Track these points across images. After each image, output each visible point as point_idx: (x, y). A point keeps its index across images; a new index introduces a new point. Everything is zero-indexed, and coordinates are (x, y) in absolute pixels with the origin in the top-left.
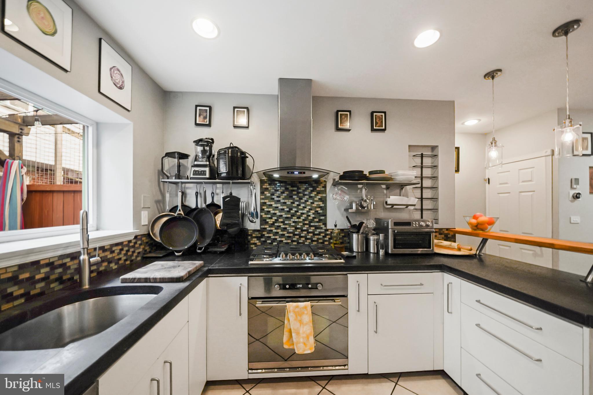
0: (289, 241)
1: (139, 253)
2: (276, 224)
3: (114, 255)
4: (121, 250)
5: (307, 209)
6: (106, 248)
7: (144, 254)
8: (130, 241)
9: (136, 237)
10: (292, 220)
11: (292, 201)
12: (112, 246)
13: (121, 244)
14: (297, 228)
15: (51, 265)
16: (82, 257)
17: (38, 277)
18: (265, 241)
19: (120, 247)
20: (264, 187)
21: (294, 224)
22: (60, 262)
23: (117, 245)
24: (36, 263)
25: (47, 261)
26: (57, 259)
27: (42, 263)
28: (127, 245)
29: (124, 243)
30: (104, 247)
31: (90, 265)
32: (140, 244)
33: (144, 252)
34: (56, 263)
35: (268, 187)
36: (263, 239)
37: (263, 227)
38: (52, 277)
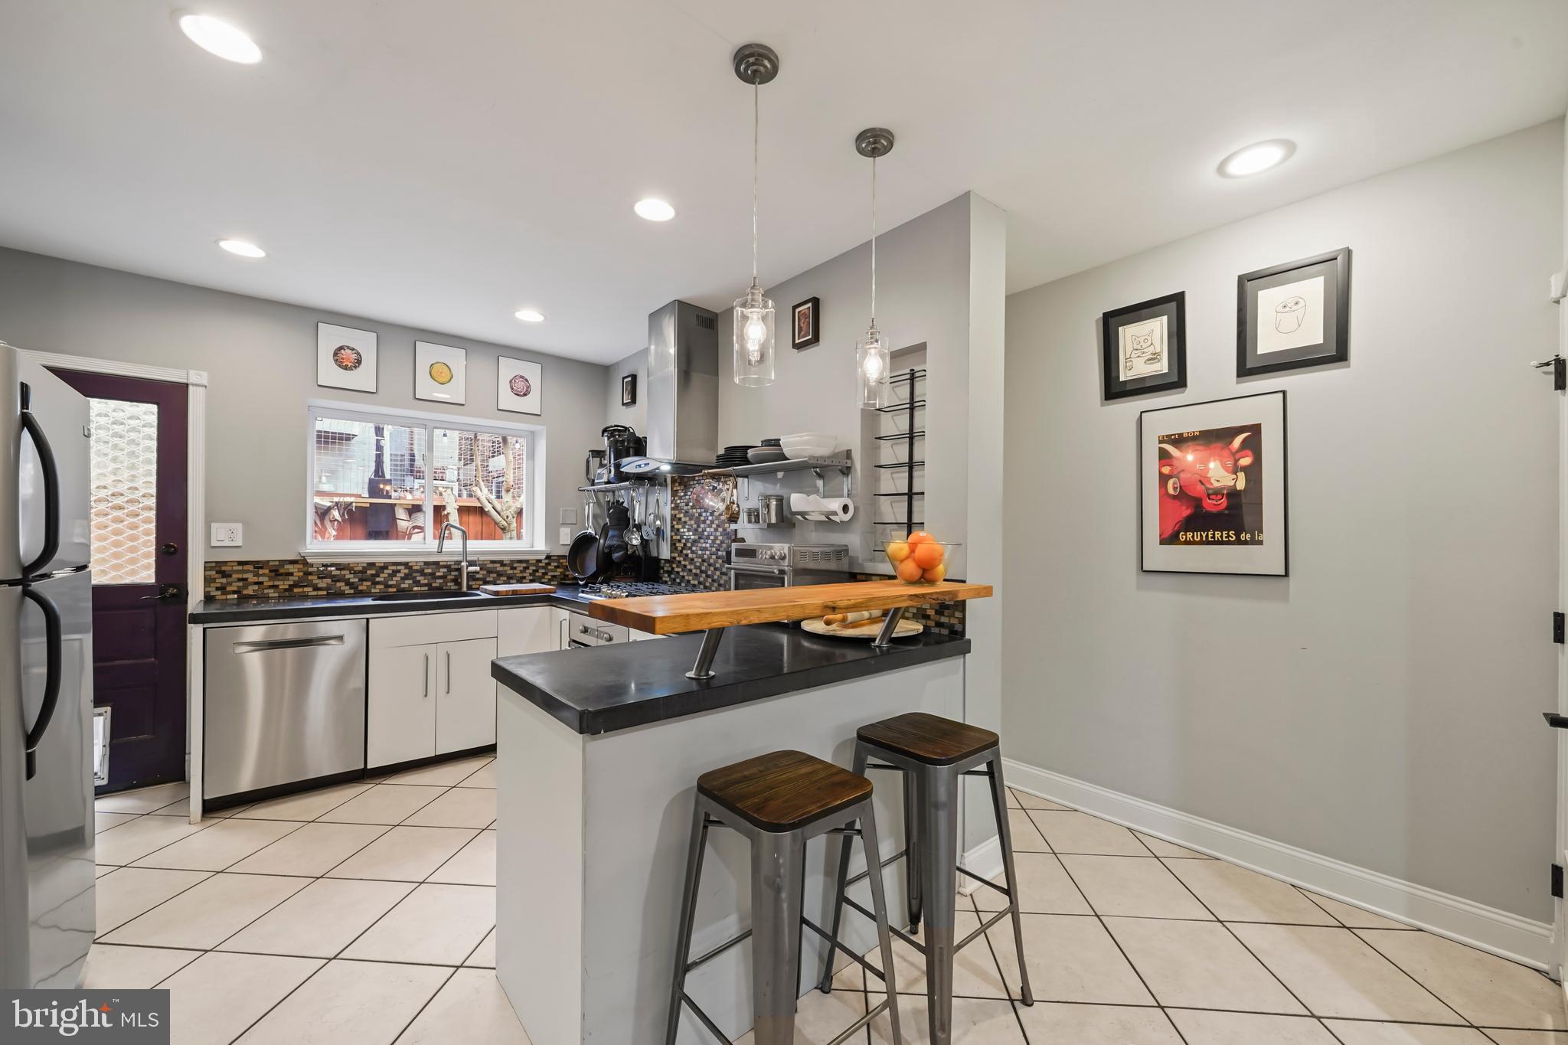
0: (696, 582)
1: (554, 577)
2: (685, 552)
3: (515, 572)
4: (526, 568)
5: (714, 526)
6: (505, 562)
7: (562, 579)
8: (539, 561)
9: (548, 557)
10: (700, 545)
11: (699, 511)
12: (513, 562)
13: (527, 561)
14: (704, 561)
15: (448, 567)
16: (462, 564)
17: (437, 574)
18: (674, 580)
19: (525, 565)
20: (675, 489)
21: (700, 552)
22: (456, 567)
23: (520, 561)
24: (437, 563)
25: (445, 563)
26: (453, 563)
27: (441, 564)
28: (533, 565)
29: (531, 562)
30: (503, 561)
31: (468, 573)
32: (556, 567)
33: (562, 577)
34: (452, 567)
35: (678, 488)
36: (673, 576)
37: (673, 555)
38: (449, 577)
